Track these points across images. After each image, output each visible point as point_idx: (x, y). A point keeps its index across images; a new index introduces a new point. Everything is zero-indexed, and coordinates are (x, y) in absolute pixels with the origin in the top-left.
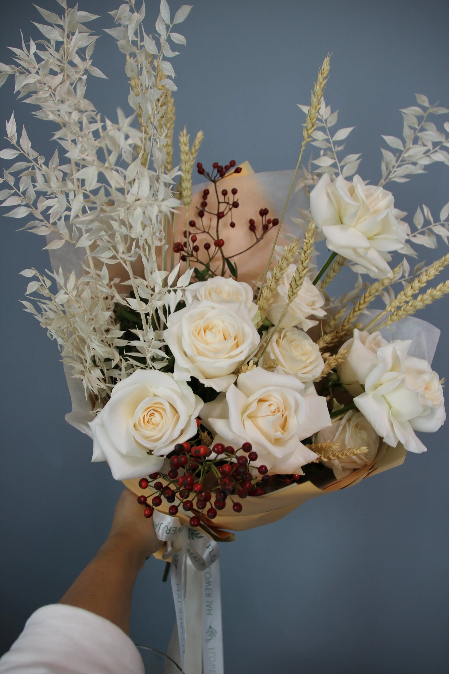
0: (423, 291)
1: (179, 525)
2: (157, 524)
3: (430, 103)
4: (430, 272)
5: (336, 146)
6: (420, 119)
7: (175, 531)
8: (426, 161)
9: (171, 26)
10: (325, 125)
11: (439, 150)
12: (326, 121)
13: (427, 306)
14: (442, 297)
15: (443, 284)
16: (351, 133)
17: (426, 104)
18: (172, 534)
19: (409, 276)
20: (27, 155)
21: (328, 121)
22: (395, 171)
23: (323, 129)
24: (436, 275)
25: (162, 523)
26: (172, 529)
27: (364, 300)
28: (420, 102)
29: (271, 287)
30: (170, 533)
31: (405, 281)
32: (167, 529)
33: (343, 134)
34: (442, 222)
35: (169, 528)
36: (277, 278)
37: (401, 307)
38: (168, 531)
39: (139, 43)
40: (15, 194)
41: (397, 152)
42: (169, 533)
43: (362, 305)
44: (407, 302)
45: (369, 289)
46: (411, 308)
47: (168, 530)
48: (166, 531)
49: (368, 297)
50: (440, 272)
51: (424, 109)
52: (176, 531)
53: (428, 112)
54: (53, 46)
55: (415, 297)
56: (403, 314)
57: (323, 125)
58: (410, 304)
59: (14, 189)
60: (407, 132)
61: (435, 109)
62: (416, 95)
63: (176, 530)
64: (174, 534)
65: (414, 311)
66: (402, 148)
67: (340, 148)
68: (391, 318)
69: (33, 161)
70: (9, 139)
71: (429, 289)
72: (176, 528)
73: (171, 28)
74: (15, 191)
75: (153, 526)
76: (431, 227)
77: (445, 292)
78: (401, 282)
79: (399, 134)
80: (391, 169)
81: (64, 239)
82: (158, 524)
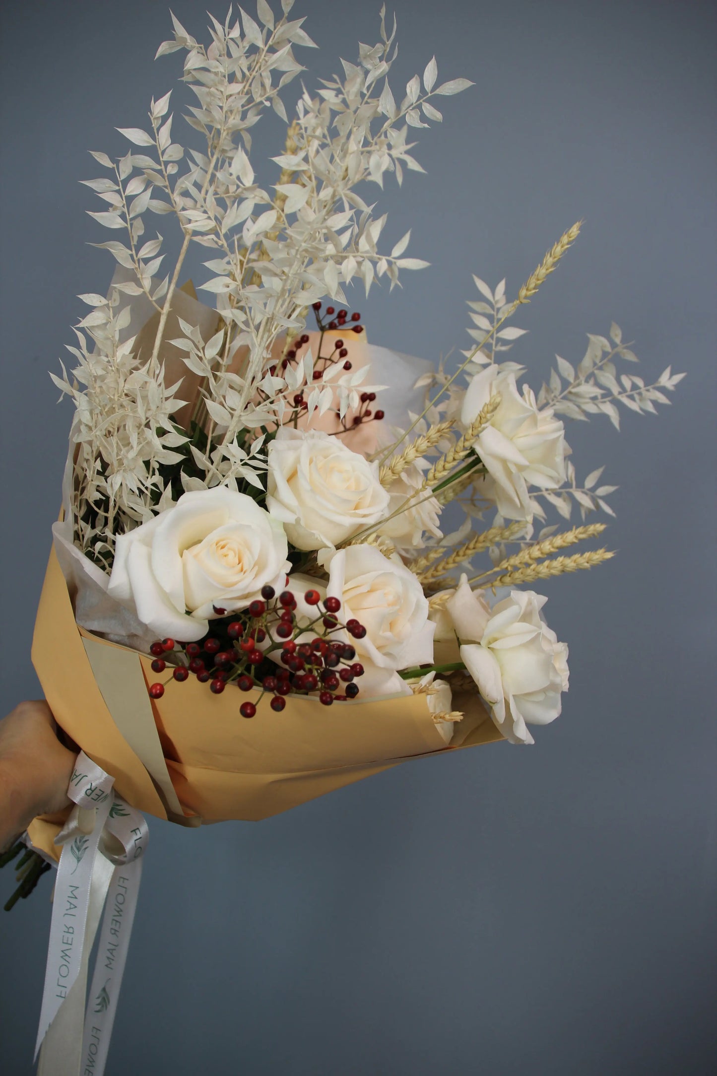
0: (552, 556)
1: (108, 790)
2: (77, 774)
3: (623, 341)
4: (566, 537)
5: (500, 344)
6: (605, 354)
7: (99, 796)
8: (592, 408)
9: (430, 95)
10: (495, 314)
11: (608, 403)
12: (498, 310)
13: (553, 576)
14: (574, 571)
15: (579, 555)
16: (522, 337)
17: (618, 340)
18: (92, 799)
19: (531, 539)
20: (160, 152)
21: (501, 311)
22: (554, 405)
23: (490, 318)
24: (573, 543)
25: (87, 776)
26: (97, 792)
27: (475, 545)
28: (612, 334)
29: (396, 468)
30: (91, 796)
31: (524, 543)
32: (89, 787)
33: (512, 333)
34: (585, 490)
35: (93, 788)
36: (406, 460)
37: (519, 569)
38: (89, 792)
39: (366, 97)
40: (118, 192)
41: (565, 384)
42: (89, 796)
43: (469, 549)
44: (528, 565)
45: (486, 532)
46: (533, 573)
47: (90, 789)
48: (88, 789)
49: (480, 543)
50: (581, 540)
51: (613, 345)
52: (102, 797)
53: (616, 350)
54: (244, 47)
55: (540, 561)
56: (520, 578)
57: (492, 312)
58: (532, 567)
59: (119, 187)
60: (587, 362)
61: (625, 351)
62: (613, 323)
63: (102, 794)
64: (95, 800)
65: (533, 578)
66: (571, 379)
67: (504, 348)
68: (501, 580)
69: (162, 164)
70: (152, 118)
71: (561, 556)
72: (103, 792)
73: (427, 96)
74: (120, 189)
75: (72, 774)
76: (571, 490)
77: (581, 567)
78: (519, 544)
79: (576, 363)
80: (550, 401)
81: (143, 288)
82: (80, 775)
